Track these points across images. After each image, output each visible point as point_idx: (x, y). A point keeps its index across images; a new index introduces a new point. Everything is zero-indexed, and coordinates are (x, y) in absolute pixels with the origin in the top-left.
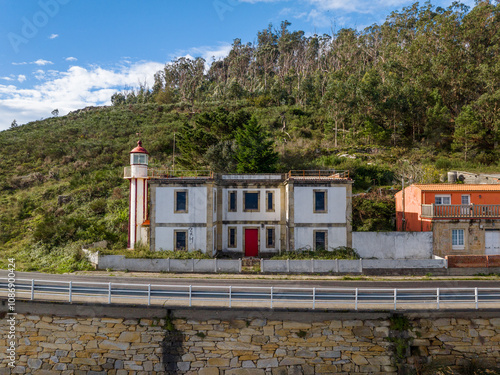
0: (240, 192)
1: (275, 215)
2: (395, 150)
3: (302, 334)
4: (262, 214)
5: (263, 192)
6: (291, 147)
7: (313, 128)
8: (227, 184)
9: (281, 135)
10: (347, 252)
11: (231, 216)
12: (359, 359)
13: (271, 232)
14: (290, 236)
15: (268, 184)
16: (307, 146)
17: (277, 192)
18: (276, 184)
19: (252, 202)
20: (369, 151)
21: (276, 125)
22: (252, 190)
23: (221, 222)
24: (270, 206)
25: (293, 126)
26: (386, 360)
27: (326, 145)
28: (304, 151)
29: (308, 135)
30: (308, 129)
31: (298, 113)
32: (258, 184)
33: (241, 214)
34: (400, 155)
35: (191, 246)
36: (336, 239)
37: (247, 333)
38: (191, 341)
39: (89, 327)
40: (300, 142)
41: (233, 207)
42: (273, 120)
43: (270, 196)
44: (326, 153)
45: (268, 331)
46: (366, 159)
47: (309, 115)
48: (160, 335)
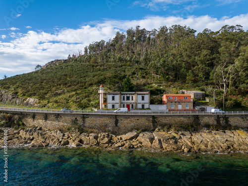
0: (125, 96)
1: (133, 101)
2: (170, 83)
3: (138, 120)
4: (131, 101)
5: (131, 96)
6: (138, 82)
7: (146, 75)
8: (122, 94)
9: (136, 77)
10: (149, 109)
11: (123, 102)
12: (147, 124)
13: (132, 105)
14: (137, 105)
15: (132, 94)
16: (143, 82)
17: (134, 96)
18: (134, 94)
19: (128, 98)
20: (162, 83)
21: (134, 73)
22: (128, 96)
23: (121, 103)
24: (132, 99)
25: (139, 73)
26: (151, 124)
27: (149, 81)
28: (142, 83)
29: (144, 77)
30: (144, 75)
31: (141, 69)
32: (130, 94)
33: (126, 101)
34: (171, 85)
35: (115, 108)
36: (146, 106)
37: (129, 120)
38: (120, 121)
39: (102, 119)
40: (141, 80)
41: (124, 100)
42: (133, 71)
43: (132, 97)
44: (149, 84)
45: (132, 119)
46: (161, 86)
47: (145, 70)
48: (114, 120)
